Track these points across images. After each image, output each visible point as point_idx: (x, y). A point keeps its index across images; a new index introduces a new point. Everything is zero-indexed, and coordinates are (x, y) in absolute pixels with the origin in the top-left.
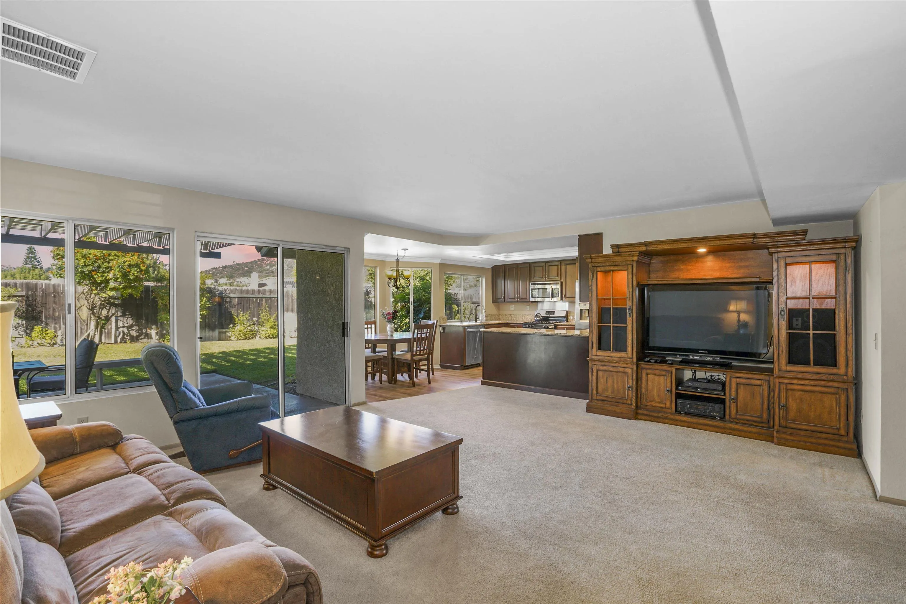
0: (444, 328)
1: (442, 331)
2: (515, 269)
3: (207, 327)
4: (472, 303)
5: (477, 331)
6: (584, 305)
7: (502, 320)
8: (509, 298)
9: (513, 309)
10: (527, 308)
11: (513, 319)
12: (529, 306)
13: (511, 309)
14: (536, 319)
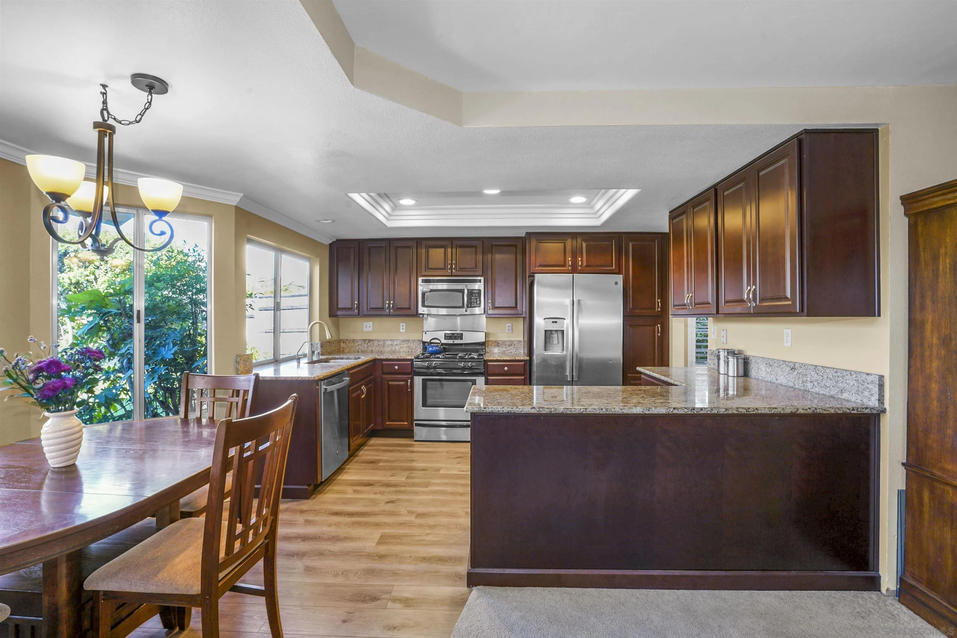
6: (553, 322)
7: (346, 351)
8: (371, 308)
9: (371, 329)
10: (401, 327)
11: (370, 349)
12: (404, 324)
13: (365, 329)
14: (430, 349)
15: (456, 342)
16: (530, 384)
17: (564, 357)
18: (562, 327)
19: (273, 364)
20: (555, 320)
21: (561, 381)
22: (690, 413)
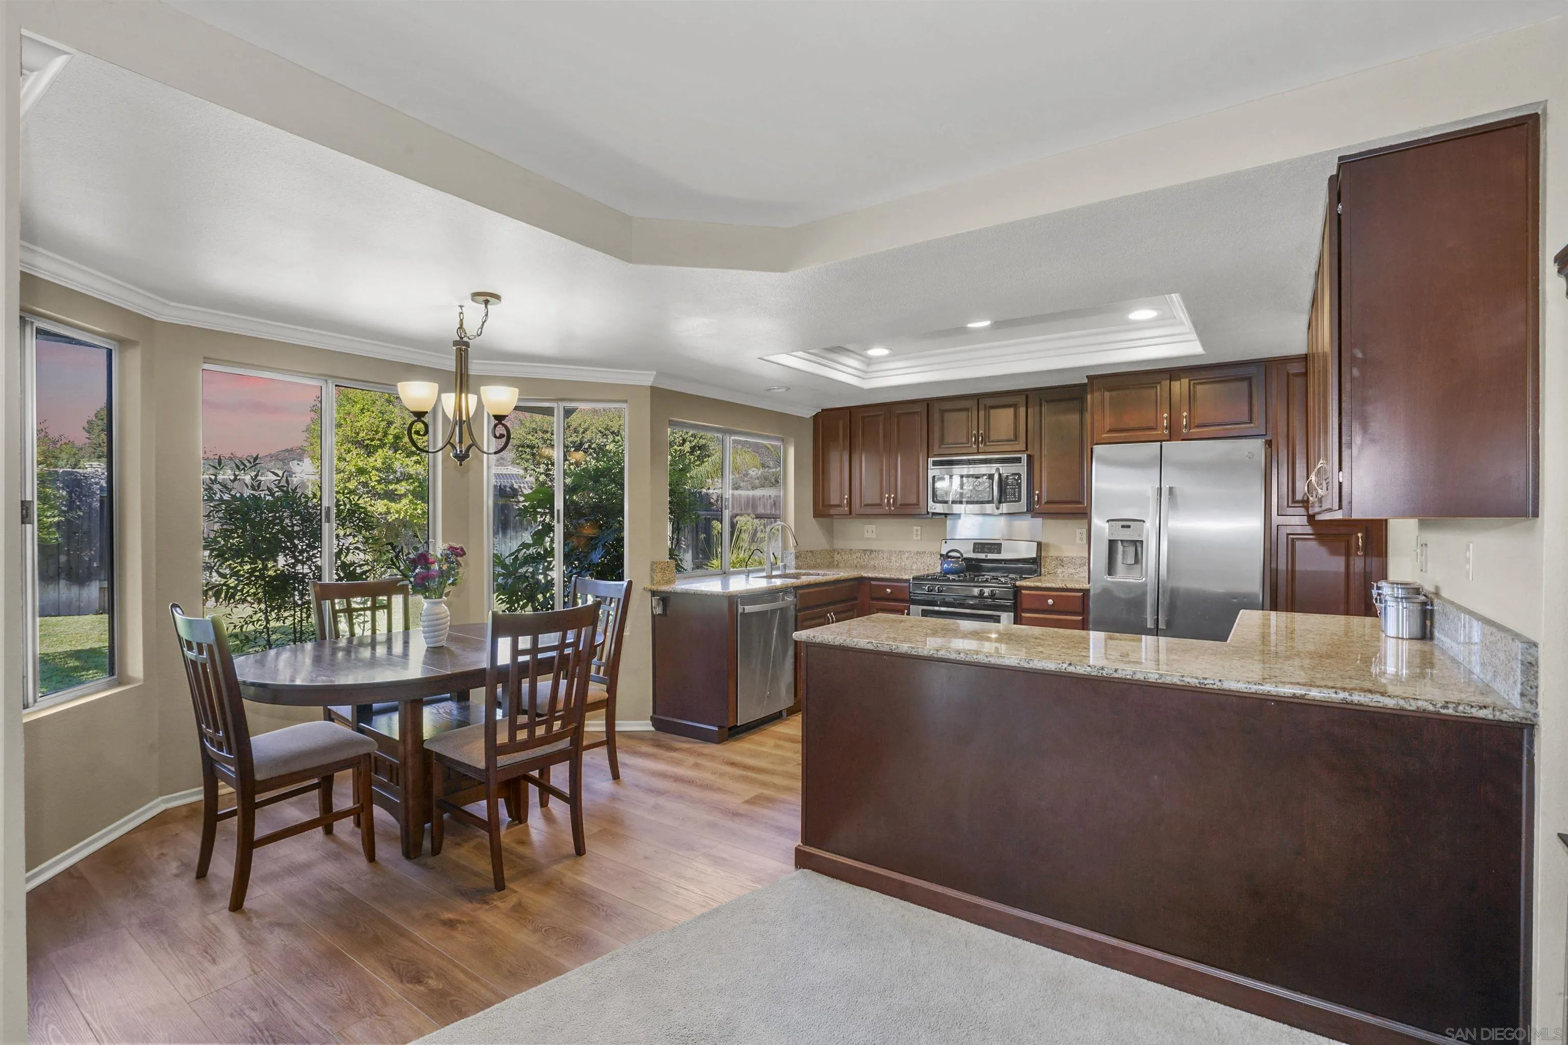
0: (665, 599)
1: (659, 611)
2: (882, 418)
3: (63, 576)
4: (757, 518)
5: (773, 611)
6: (1123, 527)
7: (841, 565)
8: (865, 505)
9: (874, 536)
10: (915, 532)
11: (872, 563)
12: (919, 528)
13: (867, 535)
14: (946, 565)
15: (991, 556)
16: (1088, 629)
17: (1145, 585)
18: (1140, 535)
19: (720, 577)
20: (1126, 523)
21: (1137, 628)
22: (1095, 674)
